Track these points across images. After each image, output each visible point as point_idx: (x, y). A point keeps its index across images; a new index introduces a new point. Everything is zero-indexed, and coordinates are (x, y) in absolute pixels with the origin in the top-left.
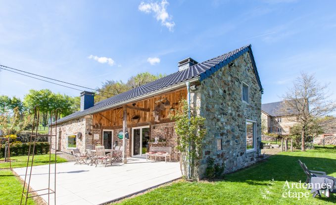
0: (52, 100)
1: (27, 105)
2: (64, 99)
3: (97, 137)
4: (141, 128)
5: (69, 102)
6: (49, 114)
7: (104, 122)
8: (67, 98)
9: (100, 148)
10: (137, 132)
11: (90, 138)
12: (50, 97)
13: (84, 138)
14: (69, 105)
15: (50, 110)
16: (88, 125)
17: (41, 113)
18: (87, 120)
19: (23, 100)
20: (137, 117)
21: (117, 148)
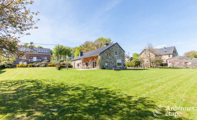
0: (64, 49)
1: (54, 52)
2: (68, 49)
3: (84, 64)
4: (94, 61)
5: (70, 50)
6: (62, 56)
7: (86, 60)
8: (69, 48)
9: (85, 66)
10: (94, 62)
11: (83, 64)
12: (63, 48)
13: (81, 64)
14: (70, 51)
15: (63, 54)
16: (82, 61)
17: (59, 55)
18: (82, 60)
19: (53, 50)
20: (93, 59)
21: (89, 66)
